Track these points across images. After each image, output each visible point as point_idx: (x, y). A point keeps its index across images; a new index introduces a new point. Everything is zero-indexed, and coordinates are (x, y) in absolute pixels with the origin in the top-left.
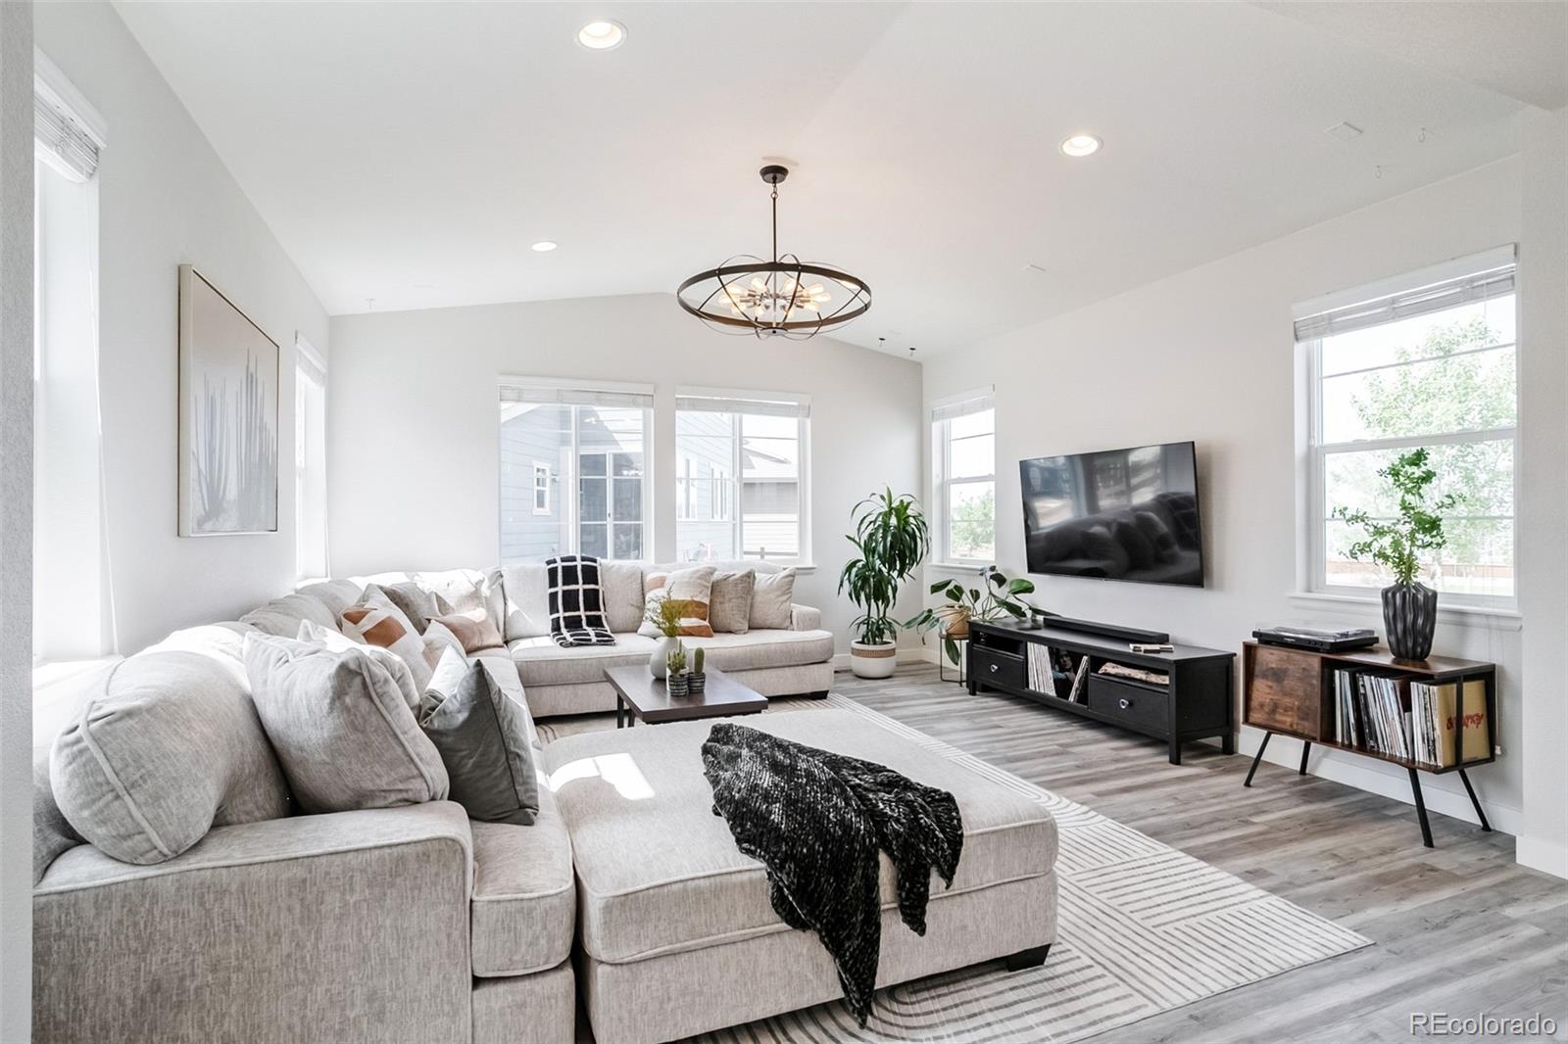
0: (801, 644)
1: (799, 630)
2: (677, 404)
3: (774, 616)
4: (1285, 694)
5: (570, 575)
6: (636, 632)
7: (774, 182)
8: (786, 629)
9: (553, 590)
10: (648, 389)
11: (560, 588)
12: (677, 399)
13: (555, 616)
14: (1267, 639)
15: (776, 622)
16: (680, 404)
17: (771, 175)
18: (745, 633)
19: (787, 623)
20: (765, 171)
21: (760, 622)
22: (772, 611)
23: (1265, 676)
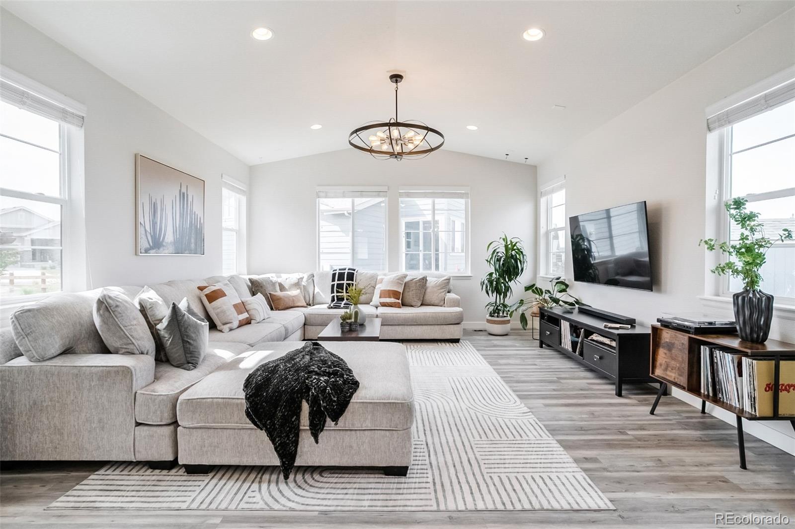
0: (444, 314)
1: (448, 307)
2: (400, 195)
3: (435, 299)
4: (673, 359)
5: (341, 277)
6: (369, 304)
7: (397, 82)
8: (441, 306)
9: (333, 283)
10: (385, 189)
11: (336, 282)
12: (400, 192)
13: (333, 295)
14: (666, 324)
15: (436, 302)
16: (401, 195)
17: (395, 79)
18: (418, 307)
19: (443, 302)
20: (392, 77)
21: (428, 302)
22: (434, 297)
23: (663, 347)
